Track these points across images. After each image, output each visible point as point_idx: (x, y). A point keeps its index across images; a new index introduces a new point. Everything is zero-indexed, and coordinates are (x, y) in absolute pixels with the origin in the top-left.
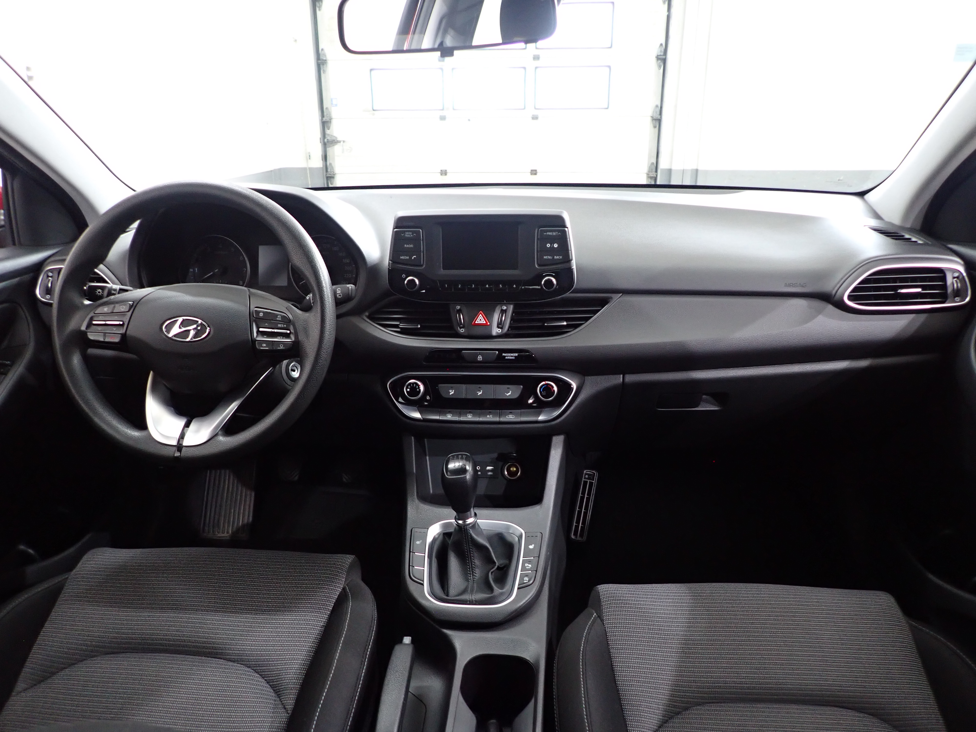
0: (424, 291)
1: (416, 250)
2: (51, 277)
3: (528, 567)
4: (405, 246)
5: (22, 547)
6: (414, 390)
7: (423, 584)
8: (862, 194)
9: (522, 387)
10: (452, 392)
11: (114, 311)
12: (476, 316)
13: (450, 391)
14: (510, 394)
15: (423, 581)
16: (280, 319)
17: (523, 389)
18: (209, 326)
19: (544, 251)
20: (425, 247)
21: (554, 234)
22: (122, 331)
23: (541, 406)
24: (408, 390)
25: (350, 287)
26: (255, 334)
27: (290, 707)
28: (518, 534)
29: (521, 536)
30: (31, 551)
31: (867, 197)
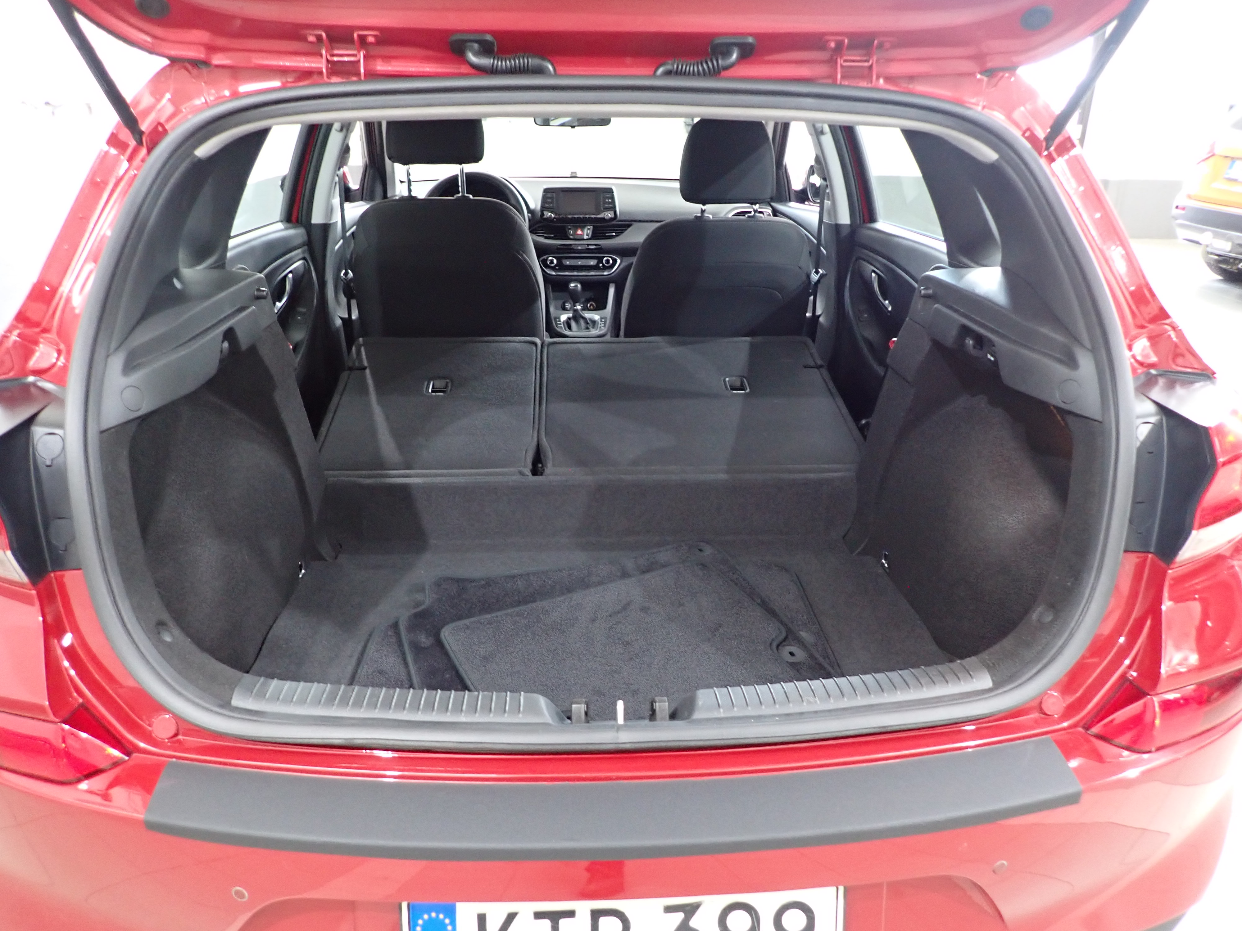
0: (555, 220)
1: (552, 202)
4: (547, 200)
6: (552, 262)
10: (568, 263)
12: (577, 231)
14: (592, 263)
17: (598, 261)
19: (605, 203)
20: (555, 200)
21: (609, 197)
23: (605, 268)
24: (549, 262)
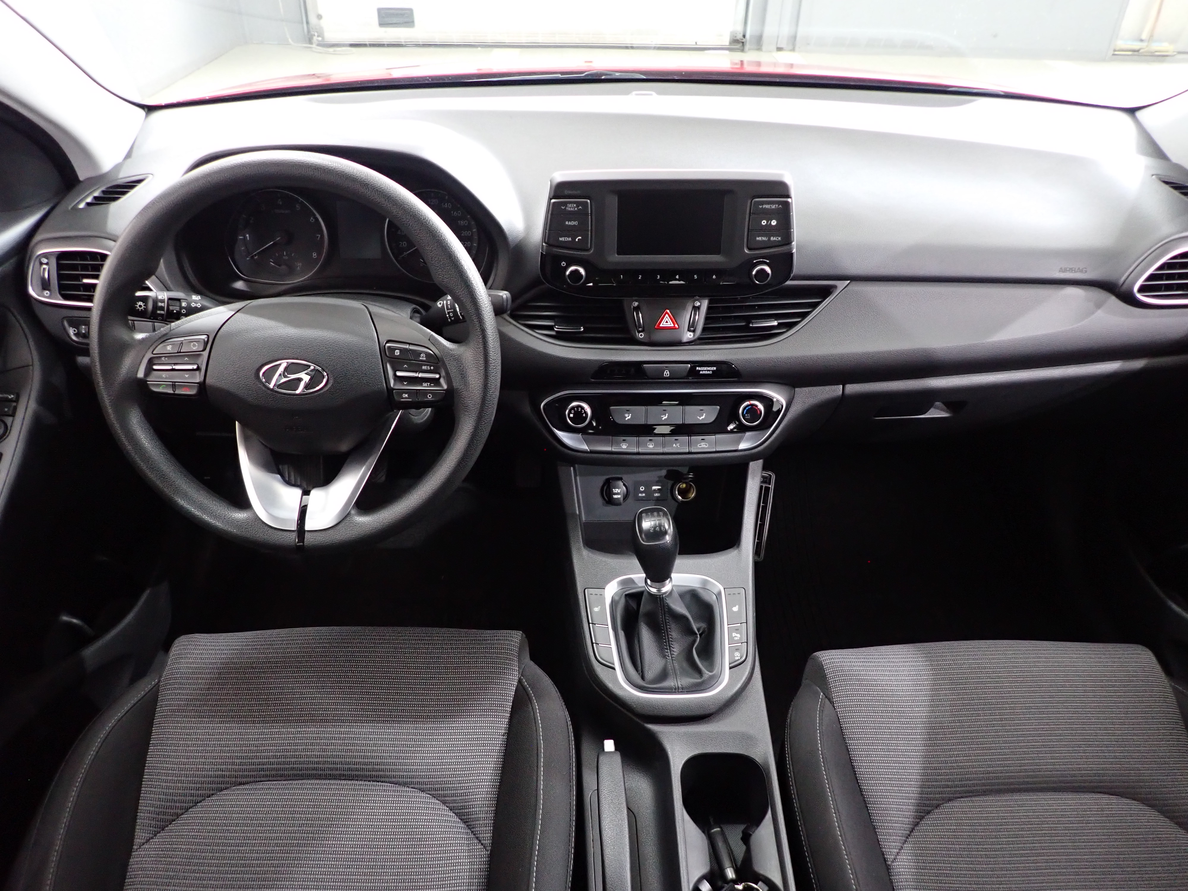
0: (591, 284)
1: (580, 230)
2: (47, 264)
3: (736, 638)
4: (567, 223)
5: (65, 618)
6: (579, 415)
7: (614, 669)
8: (1132, 111)
9: (718, 407)
10: (628, 417)
11: (182, 351)
12: (659, 317)
13: (626, 415)
14: (703, 417)
15: (613, 664)
16: (424, 359)
17: (720, 410)
18: (324, 370)
19: (757, 230)
20: (594, 223)
21: (773, 207)
22: (198, 378)
23: (743, 432)
24: (572, 415)
25: (505, 296)
26: (392, 382)
27: (488, 842)
28: (716, 591)
29: (720, 593)
30: (75, 621)
31: (1139, 114)
